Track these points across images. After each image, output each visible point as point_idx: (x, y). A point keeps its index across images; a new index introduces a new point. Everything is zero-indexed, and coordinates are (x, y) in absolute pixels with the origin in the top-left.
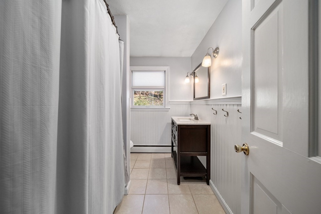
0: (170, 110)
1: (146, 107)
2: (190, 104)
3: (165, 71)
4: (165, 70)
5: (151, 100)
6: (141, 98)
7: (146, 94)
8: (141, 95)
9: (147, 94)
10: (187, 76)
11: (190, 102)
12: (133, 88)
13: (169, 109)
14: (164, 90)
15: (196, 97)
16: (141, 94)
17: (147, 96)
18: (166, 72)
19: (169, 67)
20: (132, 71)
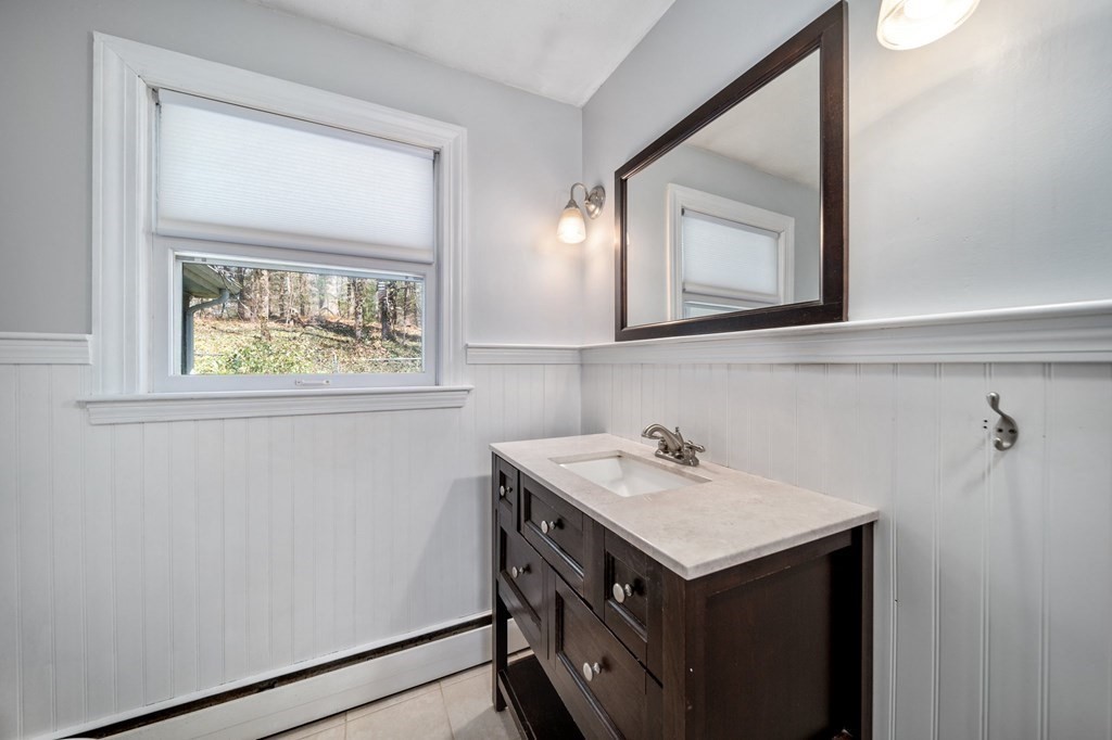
0: (469, 400)
1: (297, 383)
2: (582, 365)
3: (437, 154)
4: (436, 145)
5: (326, 346)
6: (270, 338)
7: (297, 322)
8: (272, 324)
9: (304, 320)
10: (572, 204)
11: (581, 350)
12: (164, 227)
13: (468, 391)
14: (431, 272)
15: (632, 323)
16: (272, 317)
17: (301, 328)
18: (446, 157)
19: (465, 130)
20: (155, 91)
